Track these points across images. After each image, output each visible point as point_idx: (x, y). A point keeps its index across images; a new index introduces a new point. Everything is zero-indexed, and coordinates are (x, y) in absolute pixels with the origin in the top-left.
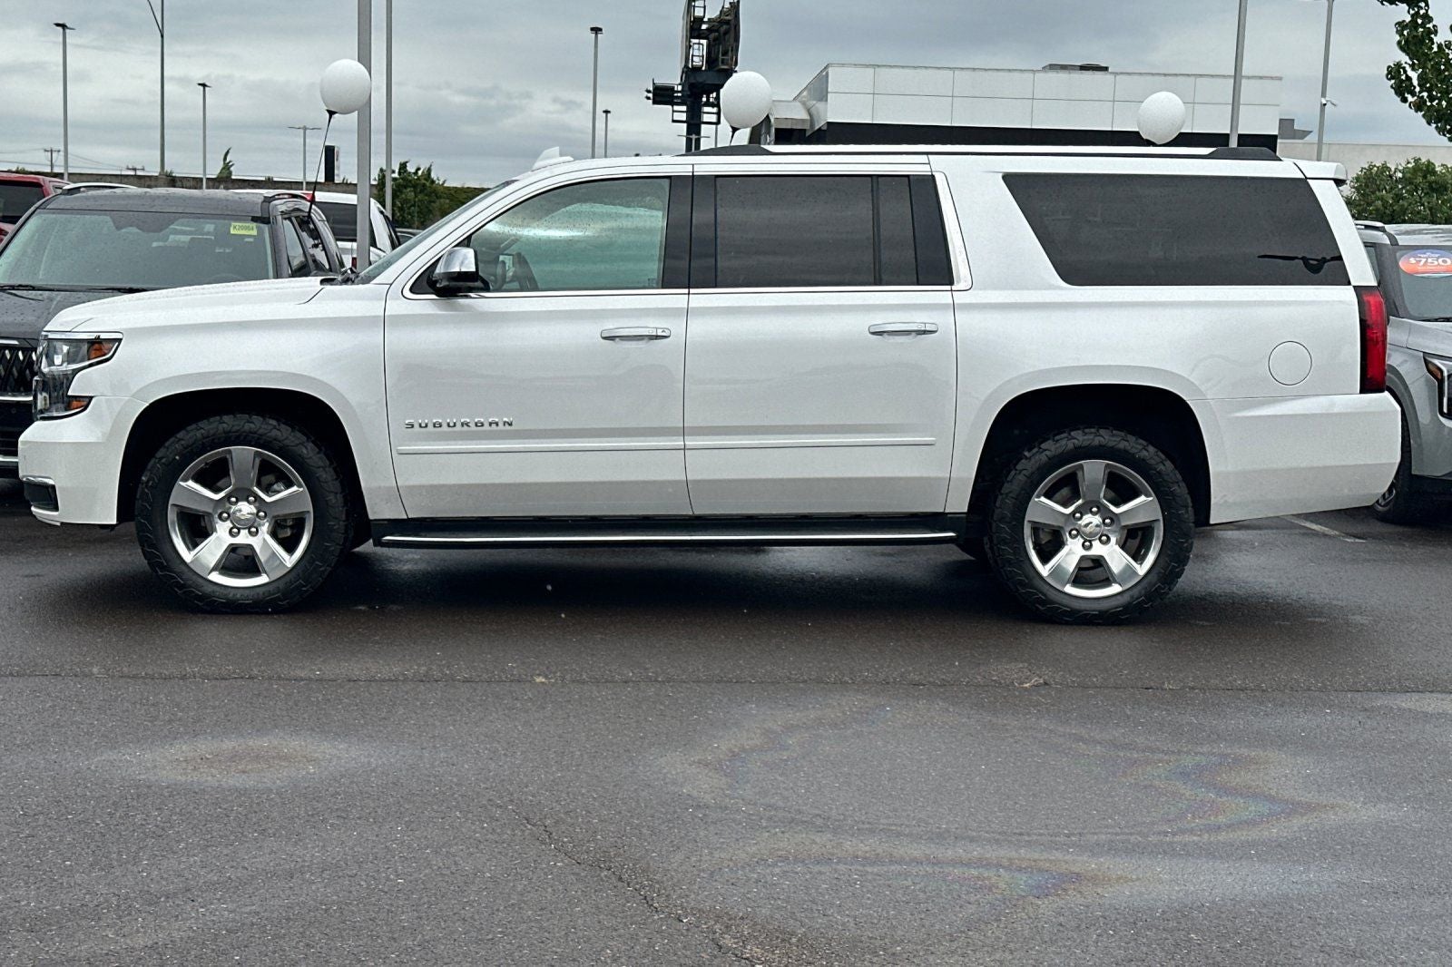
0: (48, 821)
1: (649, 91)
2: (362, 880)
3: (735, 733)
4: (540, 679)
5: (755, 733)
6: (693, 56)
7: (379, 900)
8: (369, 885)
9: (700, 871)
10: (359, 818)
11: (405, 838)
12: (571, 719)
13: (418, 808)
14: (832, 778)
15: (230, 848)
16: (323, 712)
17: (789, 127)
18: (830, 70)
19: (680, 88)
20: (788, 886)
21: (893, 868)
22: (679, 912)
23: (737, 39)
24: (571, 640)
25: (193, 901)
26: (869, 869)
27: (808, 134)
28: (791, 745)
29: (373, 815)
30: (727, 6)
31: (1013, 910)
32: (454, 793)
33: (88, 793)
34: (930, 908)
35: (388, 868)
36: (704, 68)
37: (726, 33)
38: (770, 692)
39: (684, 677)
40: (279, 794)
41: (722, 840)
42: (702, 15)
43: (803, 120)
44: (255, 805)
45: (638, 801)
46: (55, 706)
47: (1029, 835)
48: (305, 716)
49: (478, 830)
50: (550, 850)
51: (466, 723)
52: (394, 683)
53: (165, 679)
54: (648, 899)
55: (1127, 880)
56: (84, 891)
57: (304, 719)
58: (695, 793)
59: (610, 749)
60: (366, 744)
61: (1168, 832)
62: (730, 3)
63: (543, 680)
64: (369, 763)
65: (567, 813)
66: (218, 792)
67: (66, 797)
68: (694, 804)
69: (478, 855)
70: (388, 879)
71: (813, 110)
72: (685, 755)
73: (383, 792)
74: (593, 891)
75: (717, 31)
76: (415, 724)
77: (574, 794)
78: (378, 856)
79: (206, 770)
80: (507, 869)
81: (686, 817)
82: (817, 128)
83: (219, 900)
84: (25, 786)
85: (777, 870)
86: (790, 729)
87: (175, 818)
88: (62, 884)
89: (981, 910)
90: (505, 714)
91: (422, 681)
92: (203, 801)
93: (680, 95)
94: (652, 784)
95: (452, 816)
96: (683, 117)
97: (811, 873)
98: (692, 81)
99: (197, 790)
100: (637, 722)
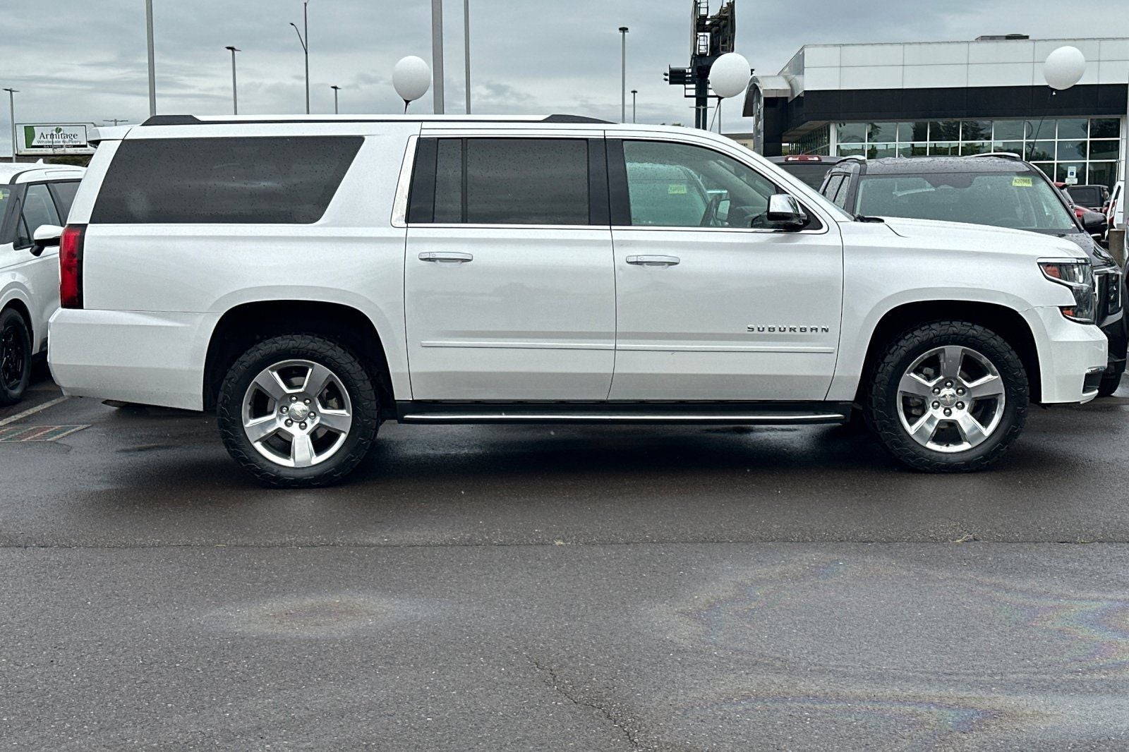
0: (160, 669)
1: (666, 75)
2: (398, 719)
3: (713, 585)
4: (559, 543)
5: (729, 586)
6: (699, 45)
7: (410, 737)
8: (403, 723)
9: (675, 709)
10: (403, 664)
11: (438, 681)
12: (582, 577)
13: (450, 654)
14: (791, 626)
15: (298, 691)
16: (386, 573)
17: (774, 96)
18: (806, 50)
19: (690, 71)
20: (749, 722)
21: (839, 705)
22: (656, 746)
23: (733, 31)
24: (587, 508)
25: (262, 738)
26: (818, 707)
27: (789, 101)
28: (758, 596)
29: (414, 661)
30: (725, 5)
31: (941, 745)
32: (481, 642)
33: (195, 645)
34: (869, 743)
35: (421, 708)
36: (708, 55)
37: (725, 26)
38: (744, 550)
39: (675, 538)
40: (342, 643)
41: (695, 681)
42: (706, 13)
43: (785, 91)
44: (322, 654)
45: (628, 647)
46: (182, 571)
47: (957, 674)
48: (372, 576)
49: (497, 673)
50: (553, 691)
51: (497, 581)
52: (444, 548)
53: (269, 547)
54: (630, 734)
55: (1042, 715)
56: (178, 730)
57: (370, 579)
58: (676, 640)
59: (609, 601)
60: (415, 600)
61: (1079, 672)
62: (727, 3)
63: (562, 543)
64: (416, 616)
65: (570, 658)
66: (295, 643)
67: (177, 649)
68: (675, 649)
69: (494, 695)
70: (419, 718)
71: (793, 82)
72: (670, 606)
73: (423, 641)
74: (585, 727)
75: (718, 25)
76: (456, 582)
77: (577, 641)
78: (414, 697)
79: (289, 624)
80: (517, 708)
81: (667, 660)
82: (796, 96)
83: (282, 737)
84: (147, 639)
85: (740, 708)
86: (758, 582)
87: (258, 665)
88: (161, 723)
89: (914, 744)
90: (528, 573)
91: (466, 545)
92: (283, 650)
93: (690, 76)
94: (641, 632)
95: (477, 661)
96: (693, 93)
97: (768, 711)
98: (700, 65)
99: (279, 641)
100: (634, 578)
